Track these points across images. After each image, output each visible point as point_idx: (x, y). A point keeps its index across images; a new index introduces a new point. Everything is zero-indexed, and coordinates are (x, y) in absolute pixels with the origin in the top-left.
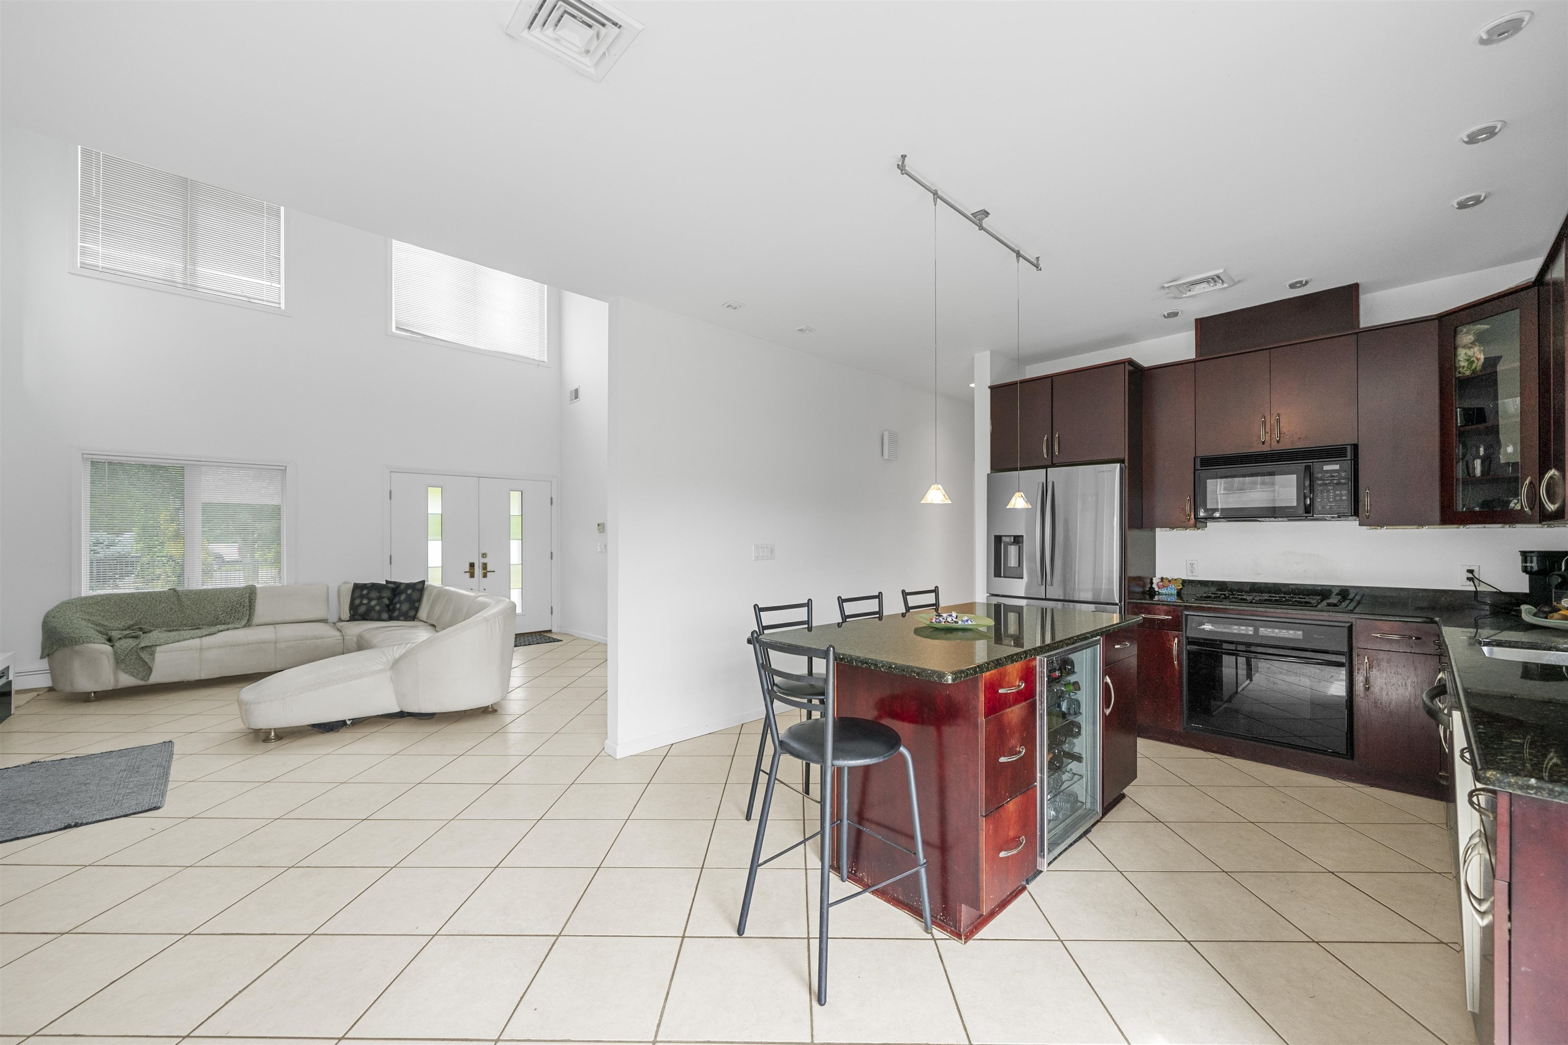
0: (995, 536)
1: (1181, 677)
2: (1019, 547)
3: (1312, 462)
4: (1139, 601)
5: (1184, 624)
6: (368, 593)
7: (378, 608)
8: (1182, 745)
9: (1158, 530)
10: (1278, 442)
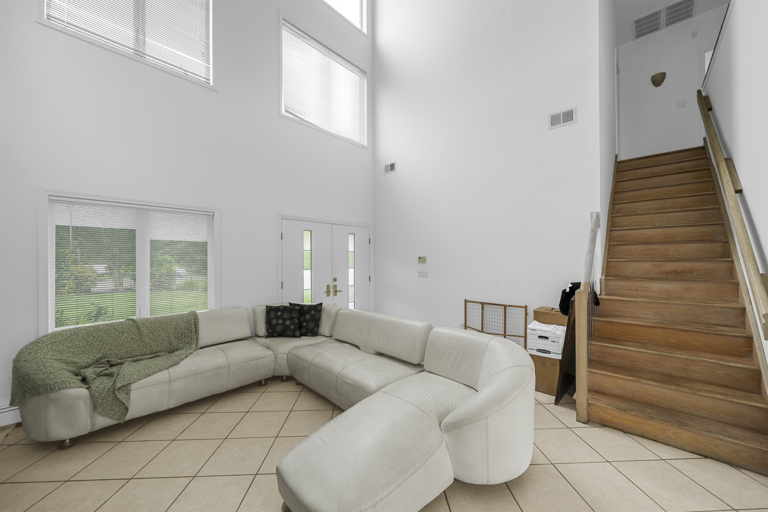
6: (282, 315)
7: (292, 327)
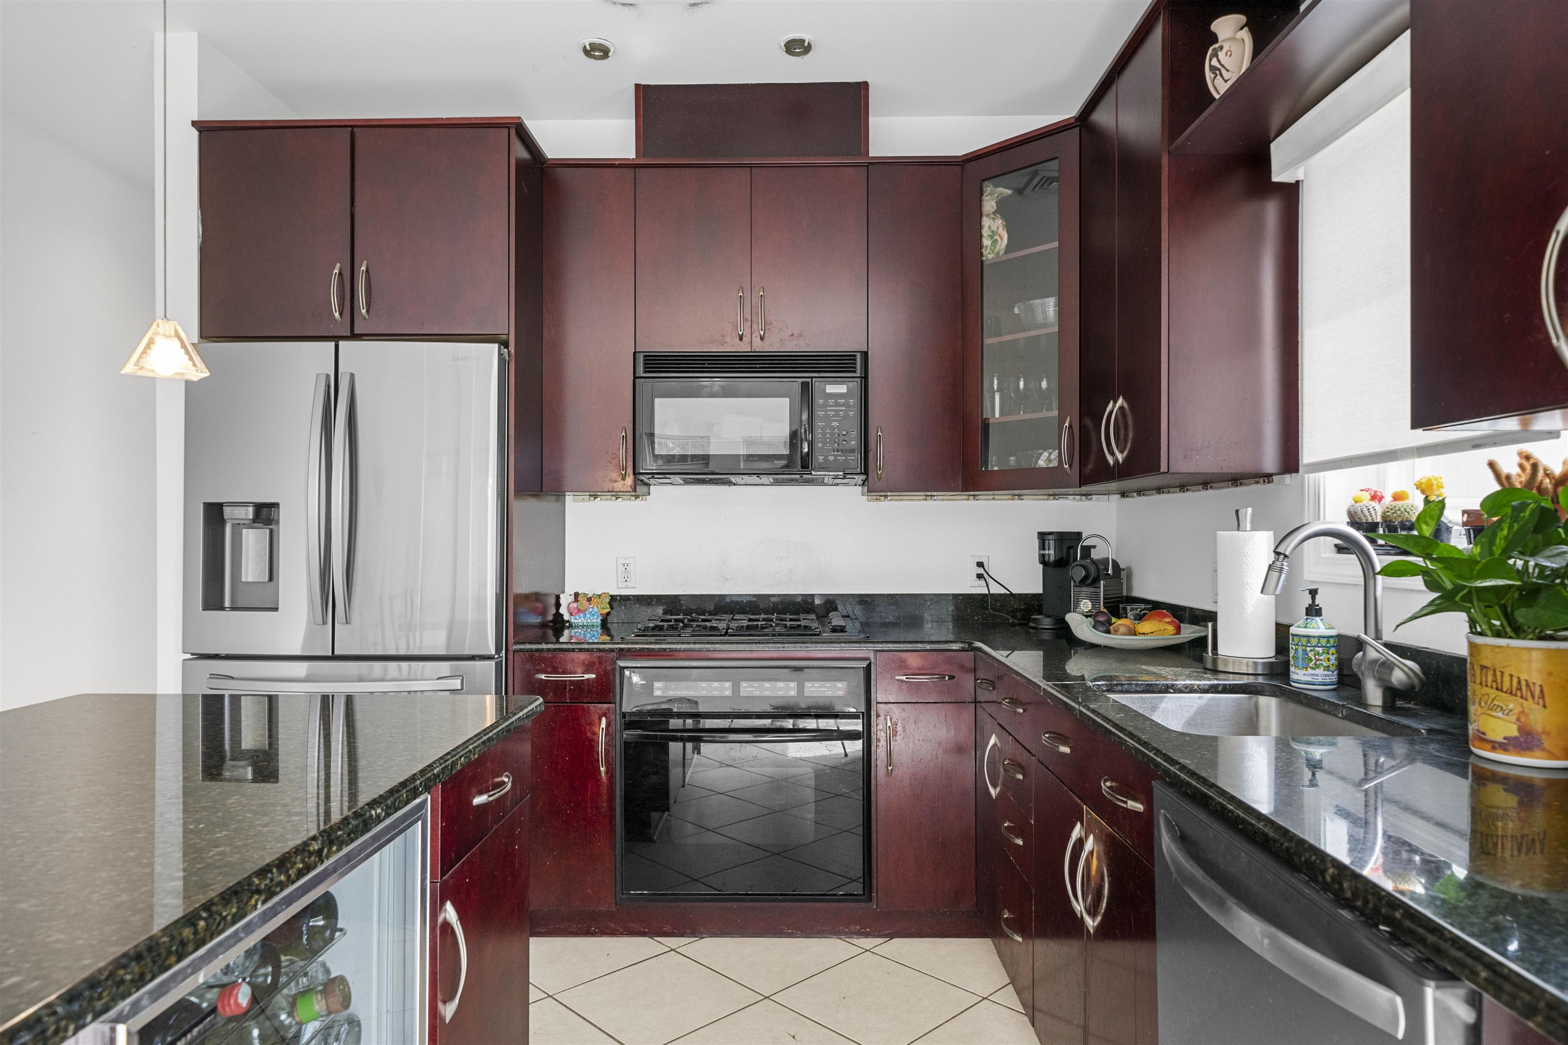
0: (205, 504)
1: (611, 799)
2: (271, 532)
3: (812, 378)
4: (534, 647)
5: (618, 686)
8: (612, 933)
9: (569, 498)
10: (762, 338)
